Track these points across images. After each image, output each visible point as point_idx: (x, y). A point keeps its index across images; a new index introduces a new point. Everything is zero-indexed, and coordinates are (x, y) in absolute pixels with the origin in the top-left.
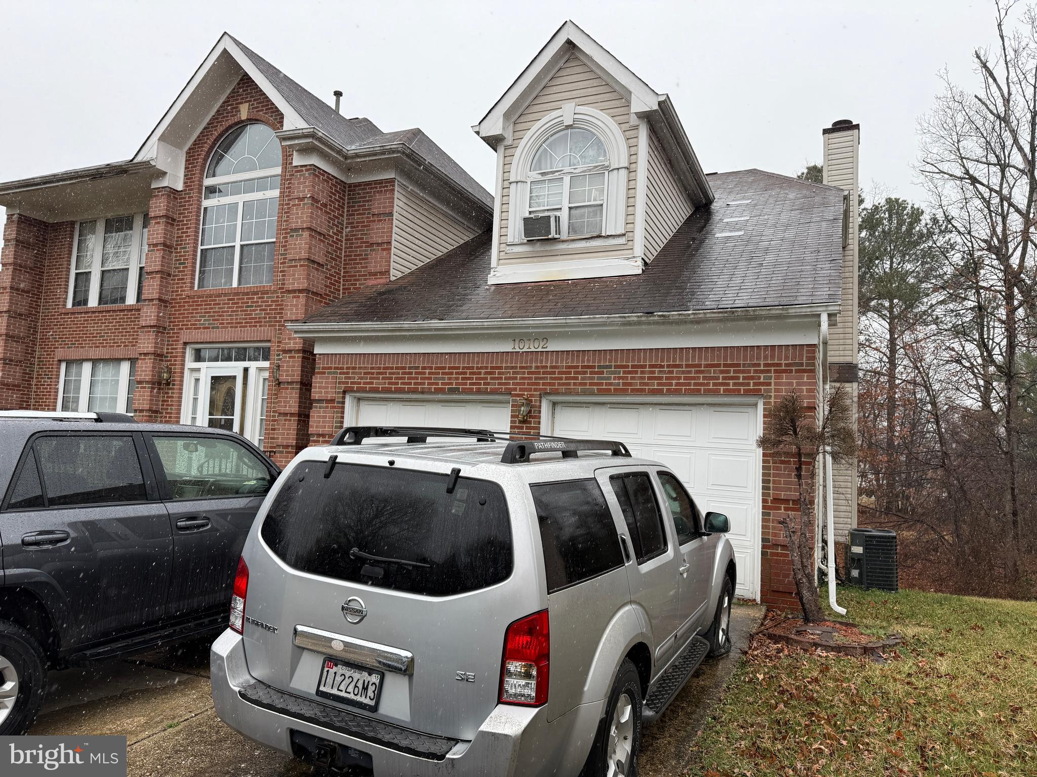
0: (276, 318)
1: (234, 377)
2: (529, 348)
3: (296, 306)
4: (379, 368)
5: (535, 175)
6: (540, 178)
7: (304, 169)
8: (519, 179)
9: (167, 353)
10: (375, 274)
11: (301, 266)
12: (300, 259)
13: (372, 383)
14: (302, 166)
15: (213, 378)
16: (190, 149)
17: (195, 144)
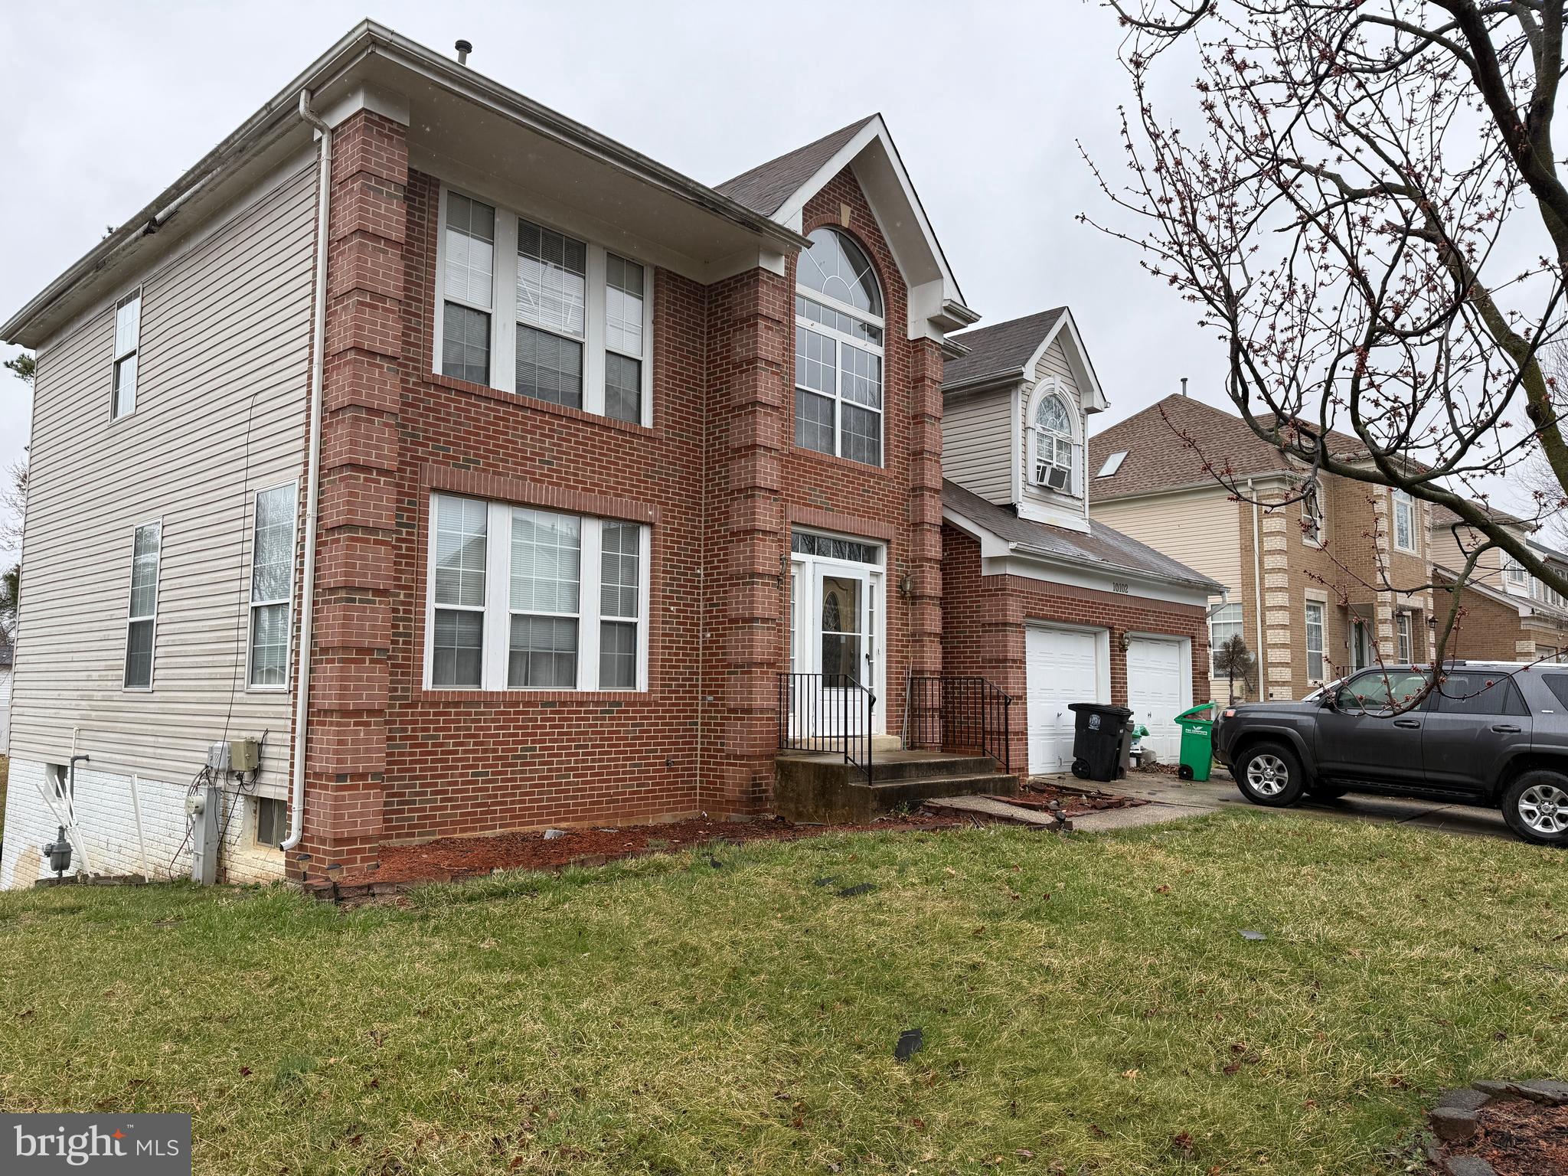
1: (861, 583)
2: (1120, 591)
4: (1047, 596)
5: (1039, 428)
6: (1041, 431)
7: (934, 345)
13: (1044, 611)
14: (932, 341)
15: (826, 579)
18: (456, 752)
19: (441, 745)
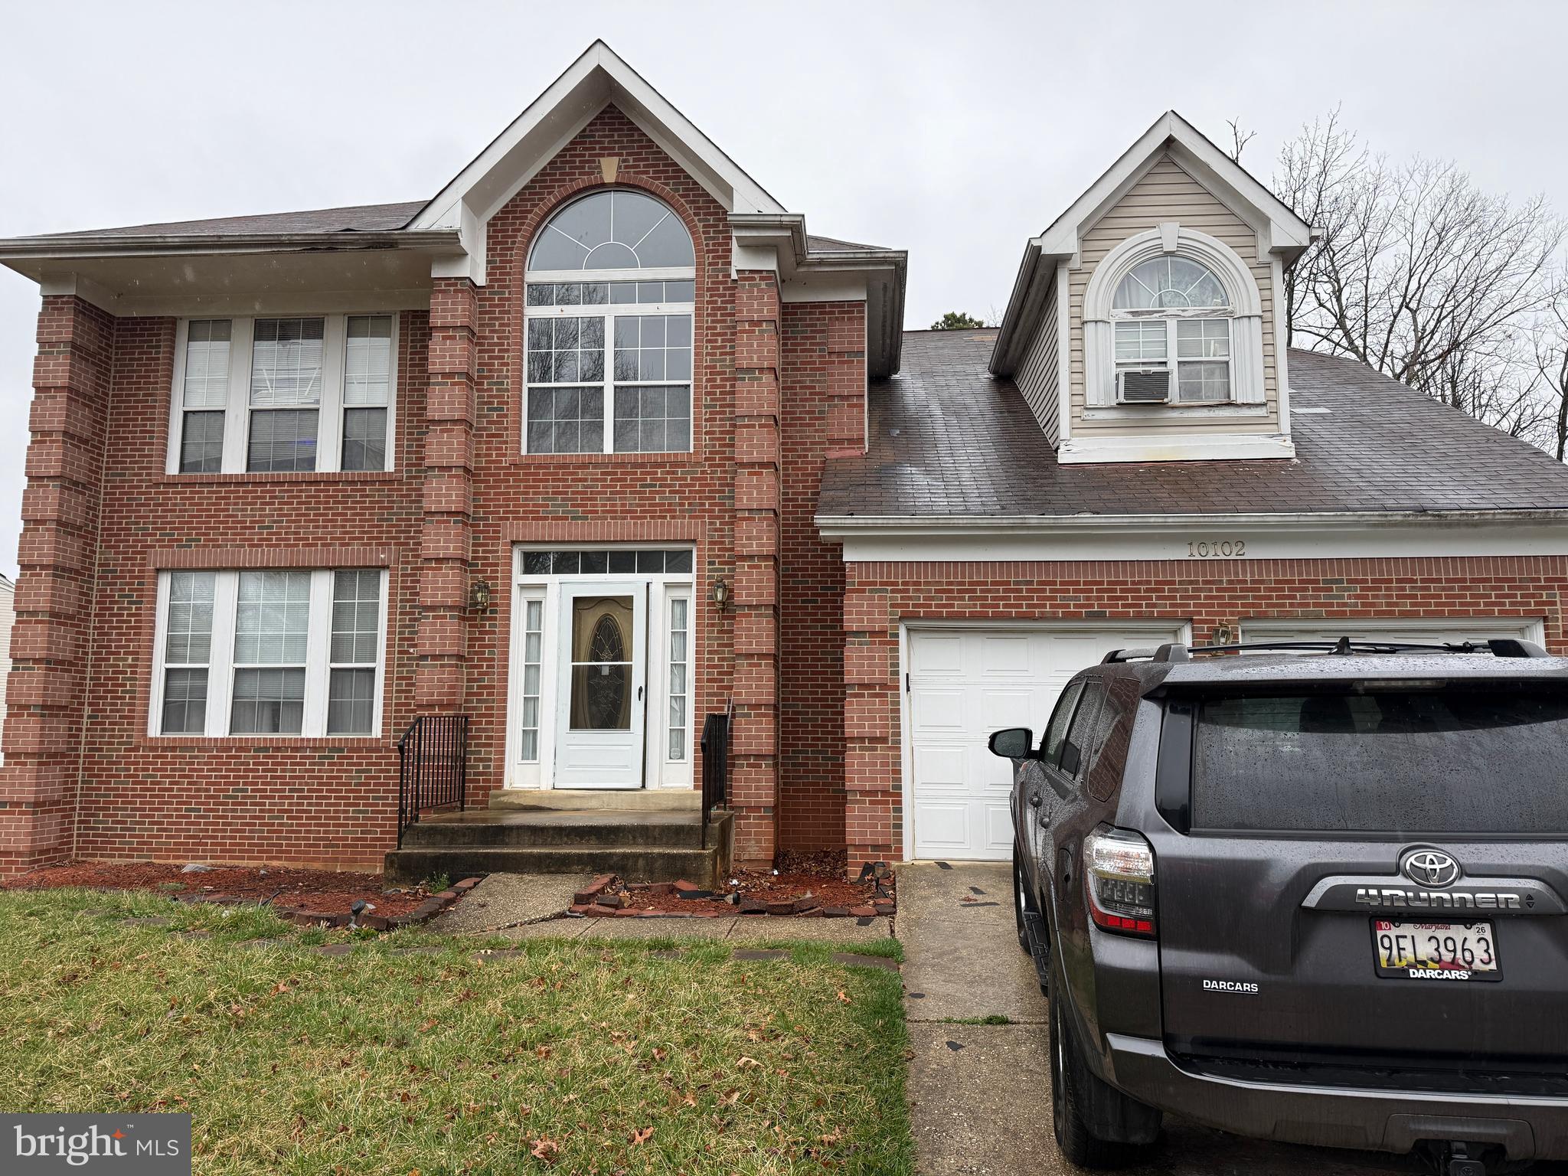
0: (704, 505)
1: (630, 599)
2: (1216, 555)
3: (759, 487)
4: (962, 583)
5: (1121, 314)
6: (1130, 318)
7: (756, 276)
8: (1099, 318)
9: (474, 558)
10: (840, 441)
11: (761, 426)
12: (760, 416)
13: (952, 606)
14: (751, 271)
15: (576, 600)
16: (494, 218)
17: (505, 210)
18: (172, 790)
19: (159, 783)
